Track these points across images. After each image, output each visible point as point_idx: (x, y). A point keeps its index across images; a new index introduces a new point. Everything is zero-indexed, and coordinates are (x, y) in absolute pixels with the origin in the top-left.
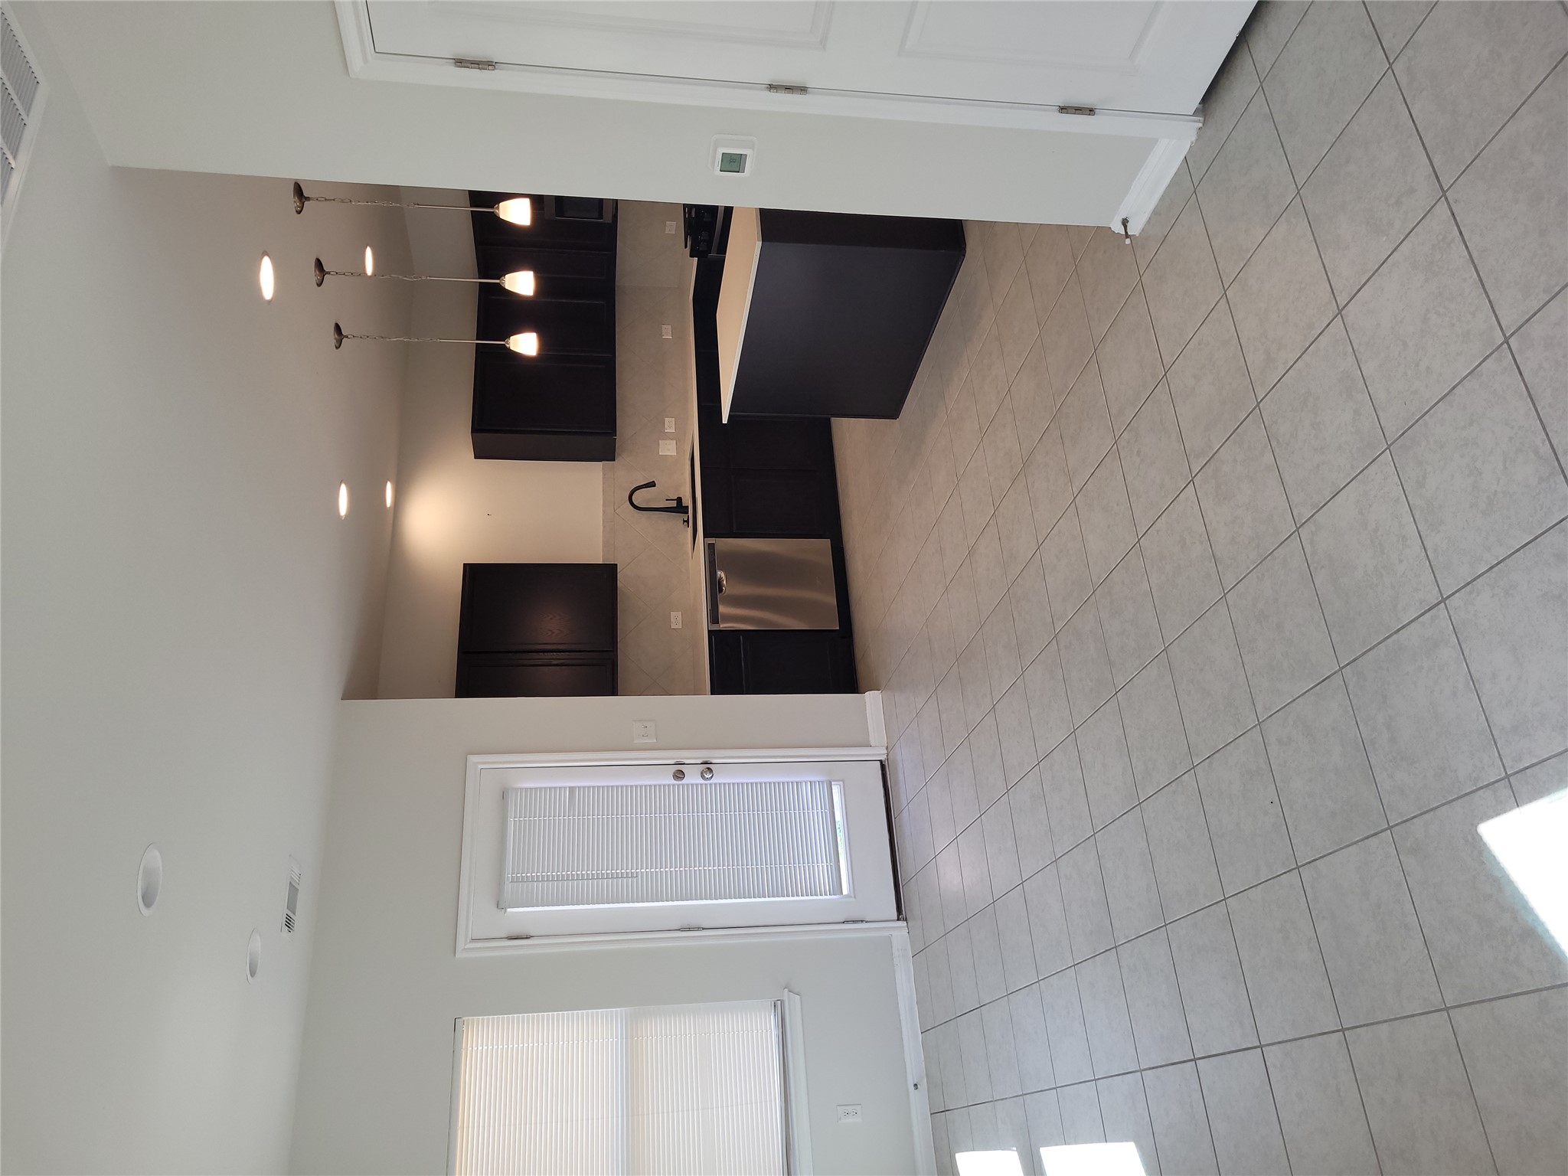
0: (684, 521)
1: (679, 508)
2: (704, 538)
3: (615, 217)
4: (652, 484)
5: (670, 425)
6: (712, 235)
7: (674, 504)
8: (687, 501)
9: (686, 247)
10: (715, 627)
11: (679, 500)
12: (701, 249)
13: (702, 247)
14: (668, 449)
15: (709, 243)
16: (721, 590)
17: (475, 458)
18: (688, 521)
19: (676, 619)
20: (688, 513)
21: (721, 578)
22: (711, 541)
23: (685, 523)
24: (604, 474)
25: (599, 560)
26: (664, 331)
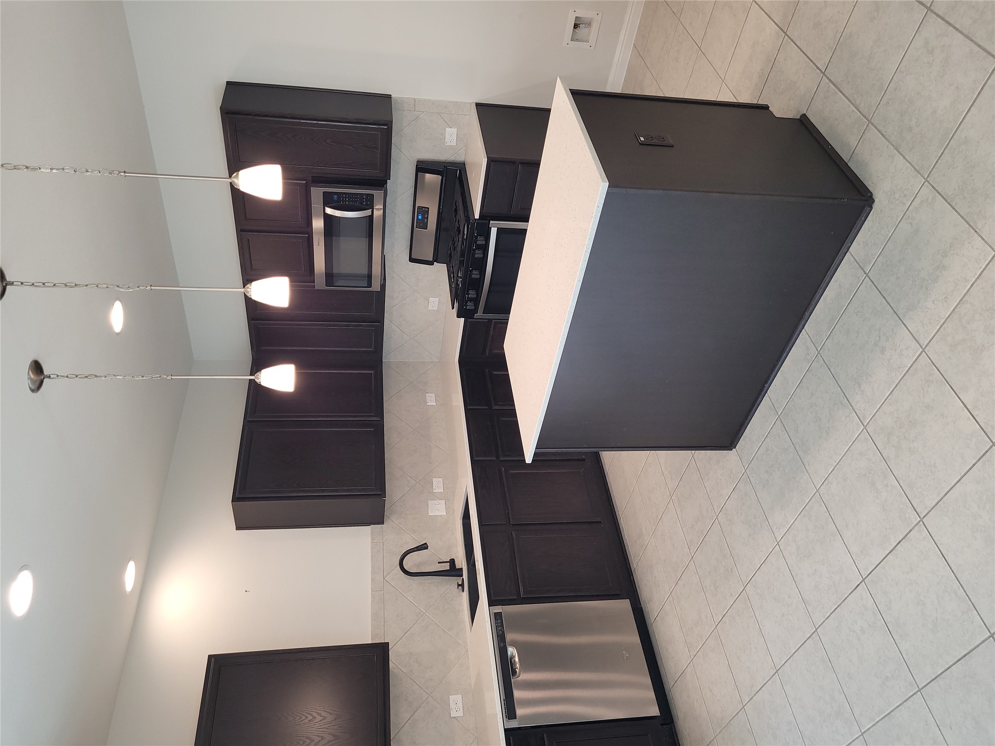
0: (459, 585)
1: (453, 571)
2: (489, 606)
3: (383, 286)
4: (424, 547)
5: (438, 485)
6: (479, 294)
7: (447, 567)
8: (461, 563)
9: (453, 308)
10: (514, 724)
11: (452, 562)
12: (468, 307)
13: (470, 306)
14: (437, 509)
15: (476, 301)
16: (514, 673)
17: (238, 528)
18: (462, 585)
19: (456, 705)
20: (462, 576)
21: (513, 657)
22: (498, 609)
23: (460, 587)
24: (373, 539)
25: (367, 639)
26: (428, 399)
